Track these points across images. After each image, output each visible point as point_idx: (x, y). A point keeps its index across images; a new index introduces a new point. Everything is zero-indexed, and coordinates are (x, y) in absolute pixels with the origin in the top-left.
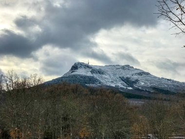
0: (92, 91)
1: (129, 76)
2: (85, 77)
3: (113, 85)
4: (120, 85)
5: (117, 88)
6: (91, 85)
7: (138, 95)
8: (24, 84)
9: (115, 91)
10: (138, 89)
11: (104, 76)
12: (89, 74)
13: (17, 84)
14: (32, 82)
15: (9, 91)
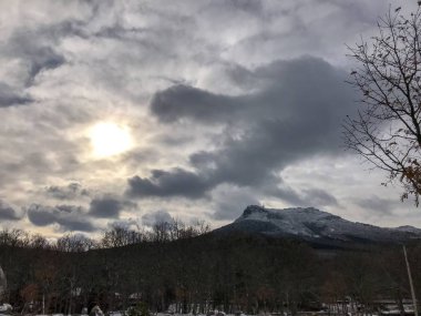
0: (270, 240)
1: (314, 221)
2: (260, 223)
3: (296, 233)
4: (304, 232)
5: (300, 236)
6: (269, 233)
7: (327, 244)
8: (190, 231)
9: (297, 240)
10: (327, 237)
11: (283, 221)
12: (265, 219)
13: (182, 232)
14: (199, 230)
15: (174, 241)
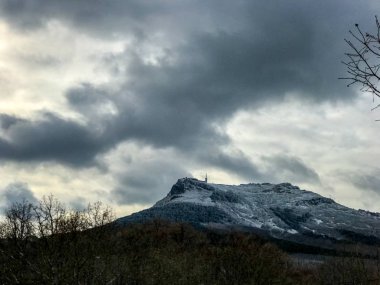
0: (214, 237)
1: (289, 205)
2: (198, 208)
3: (258, 225)
4: (272, 224)
5: (265, 230)
6: (213, 225)
8: (74, 221)
9: (261, 237)
10: (310, 234)
11: (237, 206)
12: (208, 202)
13: (61, 223)
14: (91, 219)
15: (44, 238)
